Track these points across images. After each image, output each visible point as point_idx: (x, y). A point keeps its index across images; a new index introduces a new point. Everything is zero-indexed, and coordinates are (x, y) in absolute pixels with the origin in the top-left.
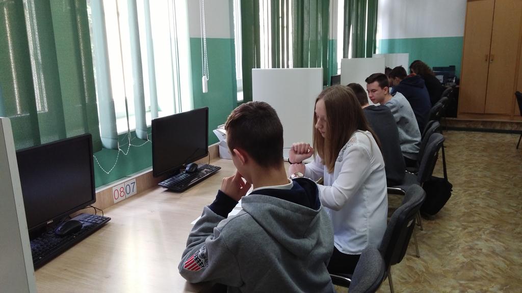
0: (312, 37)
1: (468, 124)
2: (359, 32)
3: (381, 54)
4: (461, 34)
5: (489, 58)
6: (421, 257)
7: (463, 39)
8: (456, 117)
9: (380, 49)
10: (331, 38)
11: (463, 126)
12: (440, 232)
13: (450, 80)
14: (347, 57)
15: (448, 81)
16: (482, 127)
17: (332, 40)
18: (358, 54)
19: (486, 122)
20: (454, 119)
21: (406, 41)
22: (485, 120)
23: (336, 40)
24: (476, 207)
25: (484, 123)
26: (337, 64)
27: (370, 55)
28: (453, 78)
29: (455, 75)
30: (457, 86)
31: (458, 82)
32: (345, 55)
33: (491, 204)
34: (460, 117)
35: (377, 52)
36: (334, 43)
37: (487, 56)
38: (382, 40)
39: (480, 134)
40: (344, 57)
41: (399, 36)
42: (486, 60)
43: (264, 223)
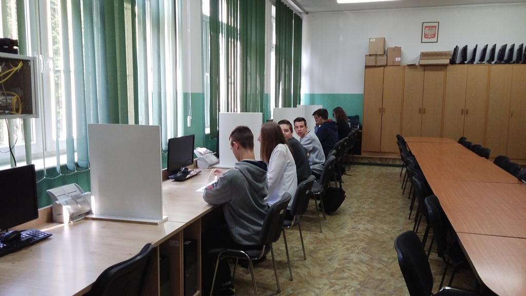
0: (253, 91)
1: (369, 160)
2: (286, 87)
3: (305, 105)
4: (362, 93)
5: (382, 110)
6: (323, 232)
7: (363, 95)
8: (360, 154)
9: (303, 101)
10: (266, 93)
11: (366, 161)
12: (337, 221)
13: (355, 126)
14: (278, 107)
15: (354, 127)
16: (379, 162)
17: (267, 94)
18: (286, 104)
19: (383, 158)
20: (360, 156)
21: (323, 95)
22: (381, 157)
23: (270, 94)
24: (363, 208)
25: (381, 159)
26: (270, 112)
27: (295, 106)
28: (357, 125)
29: (360, 122)
30: (360, 131)
31: (361, 128)
32: (277, 105)
33: (373, 207)
34: (364, 155)
35: (302, 103)
36: (268, 96)
37: (380, 109)
38: (305, 94)
39: (377, 167)
40: (276, 106)
41: (318, 91)
42: (380, 112)
43: (244, 173)
